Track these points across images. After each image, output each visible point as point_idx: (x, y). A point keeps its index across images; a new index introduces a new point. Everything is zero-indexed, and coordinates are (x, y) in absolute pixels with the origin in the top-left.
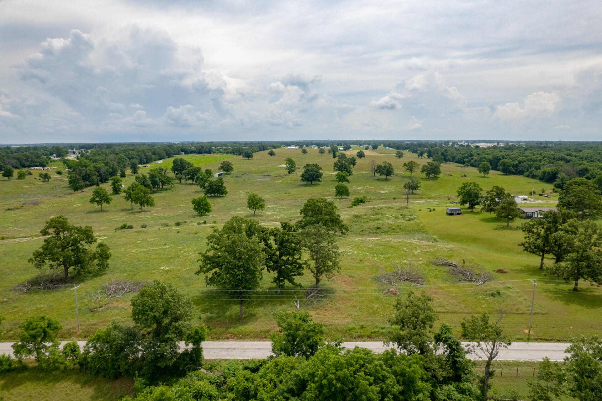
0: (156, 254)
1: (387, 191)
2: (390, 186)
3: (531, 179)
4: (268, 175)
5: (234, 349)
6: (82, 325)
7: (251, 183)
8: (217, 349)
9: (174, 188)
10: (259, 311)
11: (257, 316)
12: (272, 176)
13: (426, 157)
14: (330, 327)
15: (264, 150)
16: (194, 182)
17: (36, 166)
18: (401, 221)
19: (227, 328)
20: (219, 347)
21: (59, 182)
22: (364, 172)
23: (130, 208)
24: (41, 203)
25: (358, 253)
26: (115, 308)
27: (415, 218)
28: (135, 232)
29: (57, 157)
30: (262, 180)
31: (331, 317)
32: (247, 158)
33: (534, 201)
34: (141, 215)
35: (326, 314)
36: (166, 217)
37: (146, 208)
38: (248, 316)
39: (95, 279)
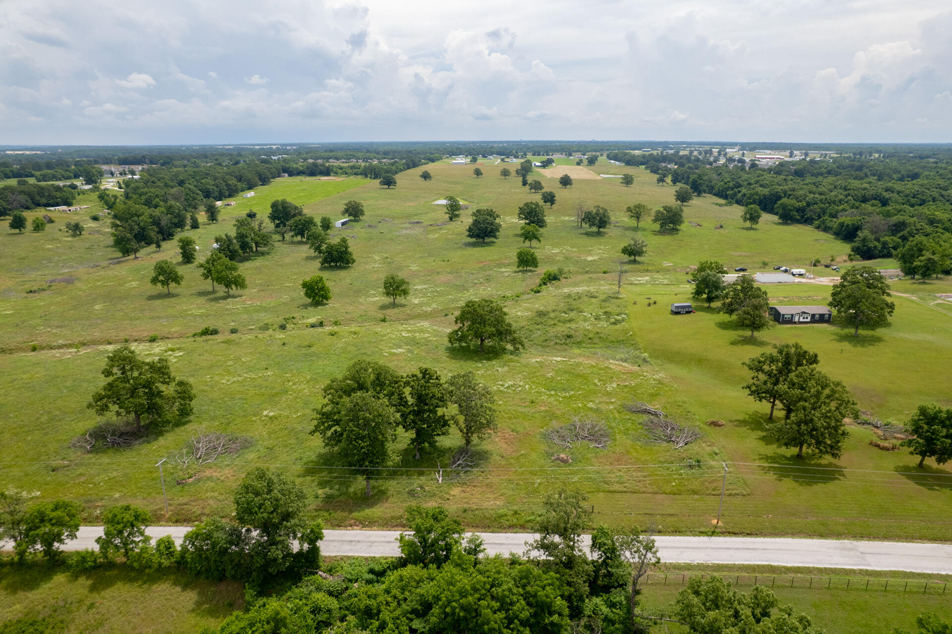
0: (255, 387)
1: (596, 258)
2: (602, 247)
3: (821, 233)
4: (418, 223)
5: (359, 542)
6: (170, 505)
7: (392, 239)
8: (338, 541)
9: (274, 251)
10: (392, 485)
11: (388, 494)
12: (425, 224)
13: (671, 183)
14: (477, 512)
15: (414, 167)
16: (304, 240)
17: (58, 205)
18: (604, 324)
19: (351, 512)
20: (340, 539)
21: (97, 236)
22: (567, 218)
23: (211, 289)
24: (77, 279)
25: (530, 388)
26: (208, 479)
27: (623, 320)
28: (223, 342)
29: (86, 184)
30: (408, 232)
31: (479, 496)
32: (387, 186)
33: (814, 278)
34: (228, 304)
35: (474, 492)
36: (265, 307)
37: (234, 290)
38: (376, 494)
39: (177, 430)
